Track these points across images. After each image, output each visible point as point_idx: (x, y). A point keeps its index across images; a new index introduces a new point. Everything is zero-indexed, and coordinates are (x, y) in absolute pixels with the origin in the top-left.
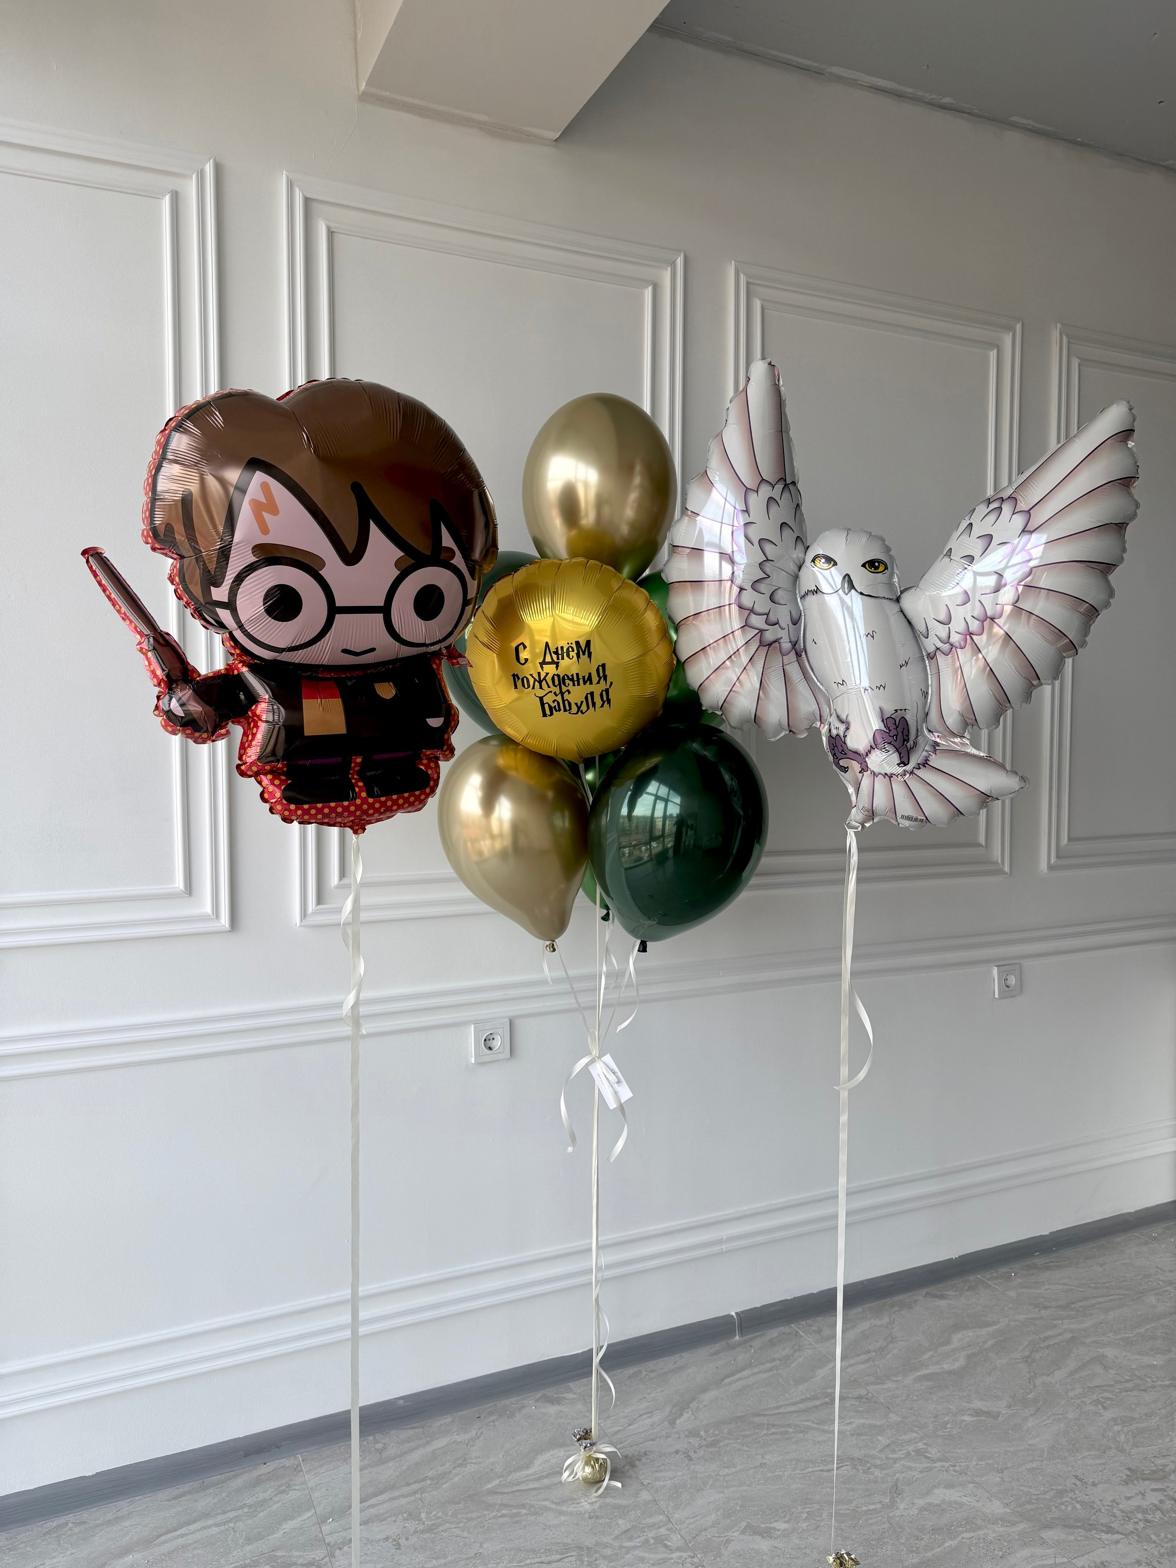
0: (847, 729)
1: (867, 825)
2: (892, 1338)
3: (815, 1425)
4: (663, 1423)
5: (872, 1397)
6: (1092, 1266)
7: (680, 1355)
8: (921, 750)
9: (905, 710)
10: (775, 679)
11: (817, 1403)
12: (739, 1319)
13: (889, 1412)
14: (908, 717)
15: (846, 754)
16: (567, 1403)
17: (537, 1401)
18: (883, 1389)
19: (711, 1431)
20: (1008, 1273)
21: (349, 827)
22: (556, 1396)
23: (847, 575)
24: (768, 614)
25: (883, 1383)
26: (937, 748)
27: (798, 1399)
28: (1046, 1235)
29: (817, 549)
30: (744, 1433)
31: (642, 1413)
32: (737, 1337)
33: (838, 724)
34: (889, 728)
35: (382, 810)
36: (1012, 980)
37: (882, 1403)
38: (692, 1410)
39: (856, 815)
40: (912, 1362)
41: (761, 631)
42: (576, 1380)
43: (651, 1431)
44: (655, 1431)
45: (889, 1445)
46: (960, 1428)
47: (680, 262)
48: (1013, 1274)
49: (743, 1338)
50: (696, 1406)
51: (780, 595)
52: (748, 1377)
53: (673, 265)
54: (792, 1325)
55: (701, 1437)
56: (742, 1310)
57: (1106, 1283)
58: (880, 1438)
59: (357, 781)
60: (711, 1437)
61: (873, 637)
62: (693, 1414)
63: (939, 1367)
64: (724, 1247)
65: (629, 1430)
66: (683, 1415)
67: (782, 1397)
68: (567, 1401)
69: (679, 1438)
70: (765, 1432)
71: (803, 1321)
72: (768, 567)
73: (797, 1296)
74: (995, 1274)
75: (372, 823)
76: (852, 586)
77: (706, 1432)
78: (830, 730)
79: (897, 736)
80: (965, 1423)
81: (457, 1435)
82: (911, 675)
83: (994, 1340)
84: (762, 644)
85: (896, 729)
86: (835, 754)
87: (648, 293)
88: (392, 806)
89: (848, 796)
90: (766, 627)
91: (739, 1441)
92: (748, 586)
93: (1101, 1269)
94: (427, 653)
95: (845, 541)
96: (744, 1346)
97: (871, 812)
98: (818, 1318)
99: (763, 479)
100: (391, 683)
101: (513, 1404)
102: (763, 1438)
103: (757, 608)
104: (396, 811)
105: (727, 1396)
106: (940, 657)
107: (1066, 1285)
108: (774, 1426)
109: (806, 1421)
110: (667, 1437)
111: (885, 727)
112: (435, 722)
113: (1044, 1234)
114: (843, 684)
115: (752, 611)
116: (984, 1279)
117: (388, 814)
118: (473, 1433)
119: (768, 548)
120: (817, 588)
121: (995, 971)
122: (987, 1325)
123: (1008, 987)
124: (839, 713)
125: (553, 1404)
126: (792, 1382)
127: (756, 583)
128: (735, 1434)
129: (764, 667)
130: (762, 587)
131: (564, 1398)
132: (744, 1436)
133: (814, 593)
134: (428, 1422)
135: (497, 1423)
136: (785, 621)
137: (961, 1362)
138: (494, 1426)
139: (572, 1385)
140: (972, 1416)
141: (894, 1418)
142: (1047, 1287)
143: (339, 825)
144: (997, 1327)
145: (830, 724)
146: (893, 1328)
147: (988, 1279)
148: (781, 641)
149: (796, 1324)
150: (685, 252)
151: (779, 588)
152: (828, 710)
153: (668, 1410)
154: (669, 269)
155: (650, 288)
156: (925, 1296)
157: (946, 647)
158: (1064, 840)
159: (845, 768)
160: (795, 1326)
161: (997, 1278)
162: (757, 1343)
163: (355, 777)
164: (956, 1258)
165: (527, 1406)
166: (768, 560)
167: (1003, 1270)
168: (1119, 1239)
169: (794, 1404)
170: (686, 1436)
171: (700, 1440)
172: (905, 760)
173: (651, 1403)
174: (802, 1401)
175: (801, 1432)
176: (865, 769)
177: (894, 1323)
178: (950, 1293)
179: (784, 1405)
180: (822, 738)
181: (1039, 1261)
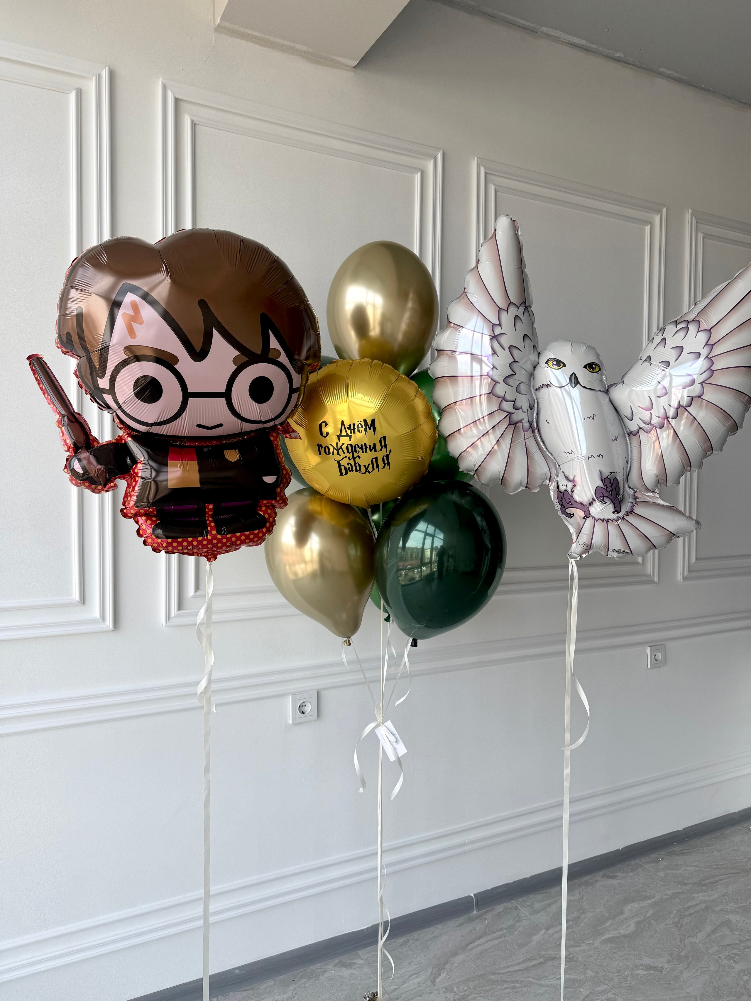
0: (574, 486)
1: (584, 556)
2: (583, 910)
3: (535, 981)
4: (426, 982)
5: (573, 957)
6: (712, 852)
7: (436, 926)
8: (628, 502)
9: (617, 472)
10: (519, 449)
11: (535, 962)
12: (476, 898)
13: (586, 969)
14: (618, 478)
15: (572, 504)
16: (357, 967)
17: (335, 966)
18: (580, 951)
19: (462, 988)
20: (657, 858)
21: (204, 556)
22: (348, 962)
23: (573, 373)
24: (514, 402)
25: (580, 946)
26: (638, 500)
27: (521, 960)
28: (680, 830)
29: (549, 354)
30: (484, 988)
31: (411, 974)
32: (475, 912)
33: (566, 482)
34: (606, 486)
35: (228, 544)
36: (659, 656)
37: (581, 962)
38: (447, 971)
39: (576, 548)
40: (599, 928)
41: (510, 414)
42: (363, 949)
43: (418, 989)
44: (421, 988)
45: (588, 995)
46: (637, 980)
47: (439, 156)
48: (660, 859)
49: (480, 912)
50: (450, 967)
51: (523, 387)
52: (485, 943)
53: (435, 158)
54: (513, 901)
55: (455, 992)
56: (478, 892)
57: (724, 864)
58: (582, 990)
59: (211, 522)
60: (462, 992)
61: (593, 419)
62: (447, 974)
63: (617, 932)
64: (466, 848)
65: (403, 987)
66: (440, 975)
67: (510, 958)
68: (356, 965)
69: (439, 994)
70: (500, 987)
71: (520, 898)
72: (515, 366)
73: (516, 880)
74: (648, 859)
75: (222, 554)
76: (577, 382)
77: (458, 988)
78: (558, 487)
79: (612, 491)
80: (639, 976)
81: (278, 995)
82: (618, 448)
83: (653, 910)
84: (510, 423)
85: (611, 486)
86: (562, 504)
87: (418, 177)
88: (236, 541)
89: (570, 534)
90: (513, 411)
91: (482, 995)
92: (501, 380)
93: (719, 854)
94: (264, 429)
95: (570, 349)
96: (480, 918)
97: (589, 547)
98: (530, 896)
99: (511, 302)
100: (237, 450)
101: (317, 969)
102: (498, 992)
103: (508, 397)
104: (240, 545)
105: (471, 958)
106: (642, 435)
107: (697, 866)
108: (506, 982)
109: (528, 977)
110: (431, 993)
111: (604, 485)
112: (269, 479)
113: (679, 829)
114: (571, 454)
115: (504, 398)
116: (641, 863)
117: (233, 547)
118: (289, 994)
119: (515, 352)
120: (551, 383)
121: (648, 650)
122: (647, 898)
123: (656, 660)
124: (567, 474)
125: (347, 968)
126: (516, 947)
127: (507, 378)
128: (478, 989)
129: (511, 441)
130: (511, 381)
131: (355, 963)
132: (486, 991)
133: (548, 386)
134: (256, 986)
135: (307, 985)
136: (525, 407)
137: (632, 928)
138: (305, 987)
139: (360, 952)
140: (645, 970)
141: (590, 973)
142: (684, 868)
143: (196, 554)
144: (654, 900)
145: (558, 483)
146: (583, 903)
147: (644, 863)
148: (523, 421)
149: (516, 900)
150: (443, 151)
151: (522, 382)
152: (555, 472)
153: (429, 971)
154: (432, 161)
155: (419, 174)
156: (602, 877)
157: (648, 427)
158: (693, 559)
159: (571, 515)
160: (515, 902)
161: (649, 862)
162: (489, 916)
163: (210, 519)
164: (622, 849)
165: (328, 971)
166: (515, 361)
167: (653, 856)
168: (728, 832)
169: (519, 964)
170: (444, 992)
171: (454, 995)
172: (618, 509)
173: (417, 966)
174: (524, 961)
175: (526, 986)
176: (588, 515)
177: (583, 898)
178: (619, 874)
179: (512, 965)
180: (549, 492)
181: (677, 848)
